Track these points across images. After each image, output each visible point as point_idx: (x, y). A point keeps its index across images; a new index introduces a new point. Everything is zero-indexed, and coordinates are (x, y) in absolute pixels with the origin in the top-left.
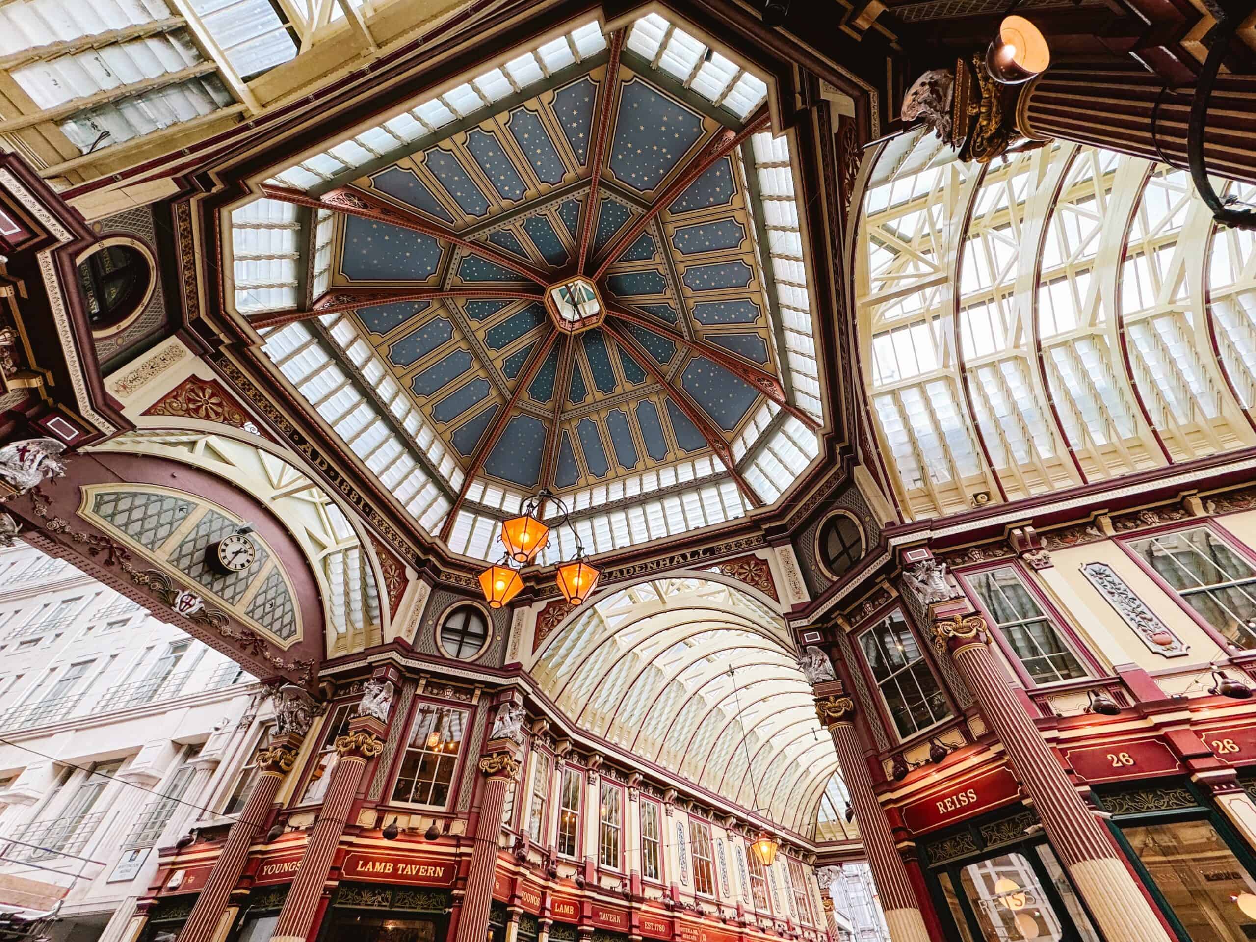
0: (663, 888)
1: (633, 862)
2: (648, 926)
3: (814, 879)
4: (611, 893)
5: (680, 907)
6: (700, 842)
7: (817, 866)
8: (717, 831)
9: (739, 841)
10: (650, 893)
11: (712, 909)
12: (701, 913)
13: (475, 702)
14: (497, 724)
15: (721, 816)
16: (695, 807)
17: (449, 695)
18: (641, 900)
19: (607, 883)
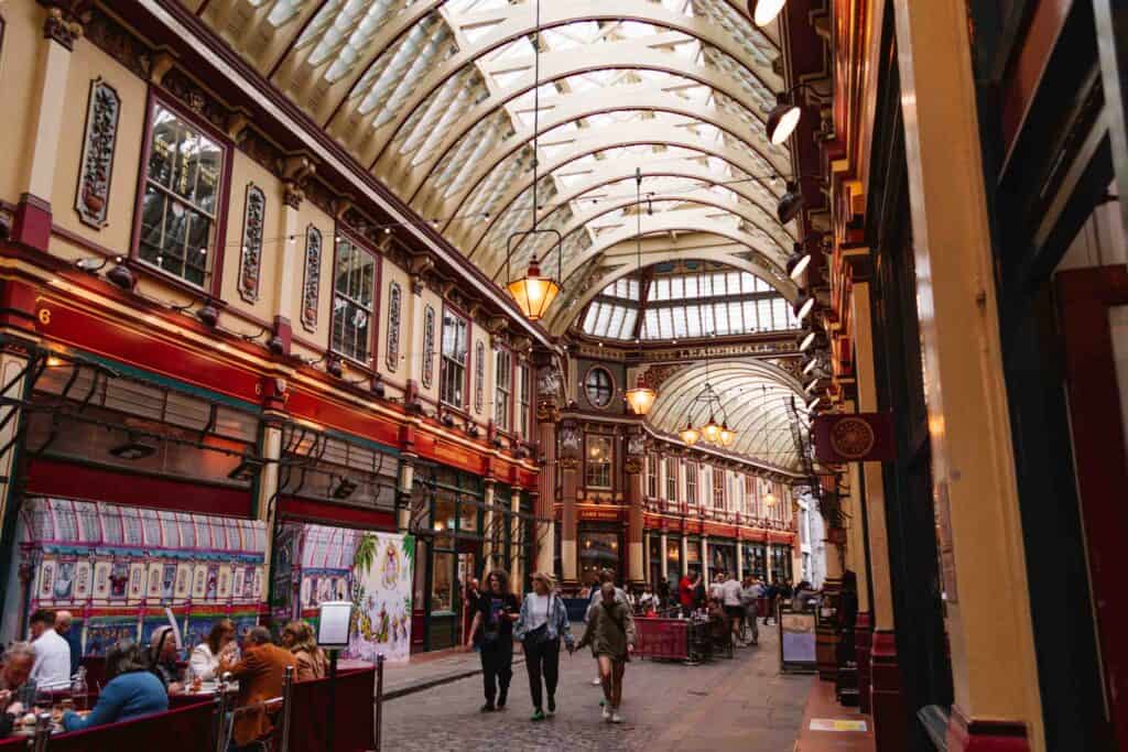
0: (697, 509)
1: (683, 497)
2: (691, 527)
3: (789, 492)
4: (673, 514)
5: (708, 517)
6: (718, 481)
7: (793, 484)
8: (729, 473)
9: (742, 476)
10: (691, 512)
11: (723, 517)
12: (719, 520)
13: (614, 432)
14: (630, 446)
15: (732, 464)
16: (718, 461)
17: (601, 430)
18: (688, 516)
19: (671, 509)
